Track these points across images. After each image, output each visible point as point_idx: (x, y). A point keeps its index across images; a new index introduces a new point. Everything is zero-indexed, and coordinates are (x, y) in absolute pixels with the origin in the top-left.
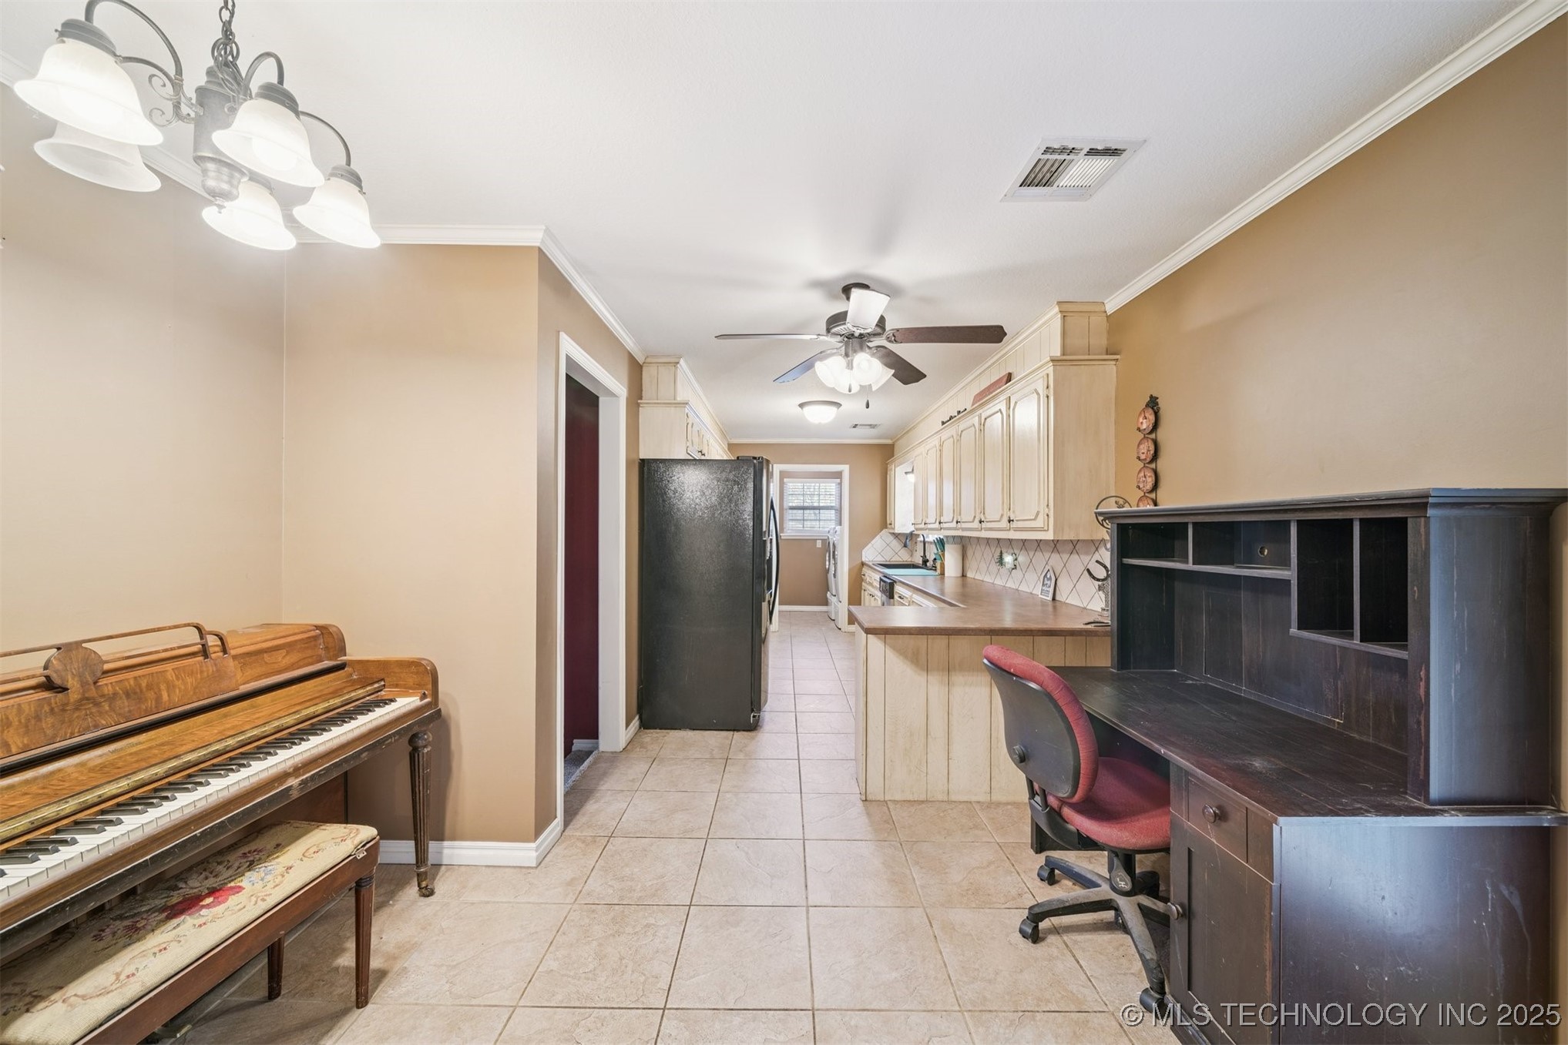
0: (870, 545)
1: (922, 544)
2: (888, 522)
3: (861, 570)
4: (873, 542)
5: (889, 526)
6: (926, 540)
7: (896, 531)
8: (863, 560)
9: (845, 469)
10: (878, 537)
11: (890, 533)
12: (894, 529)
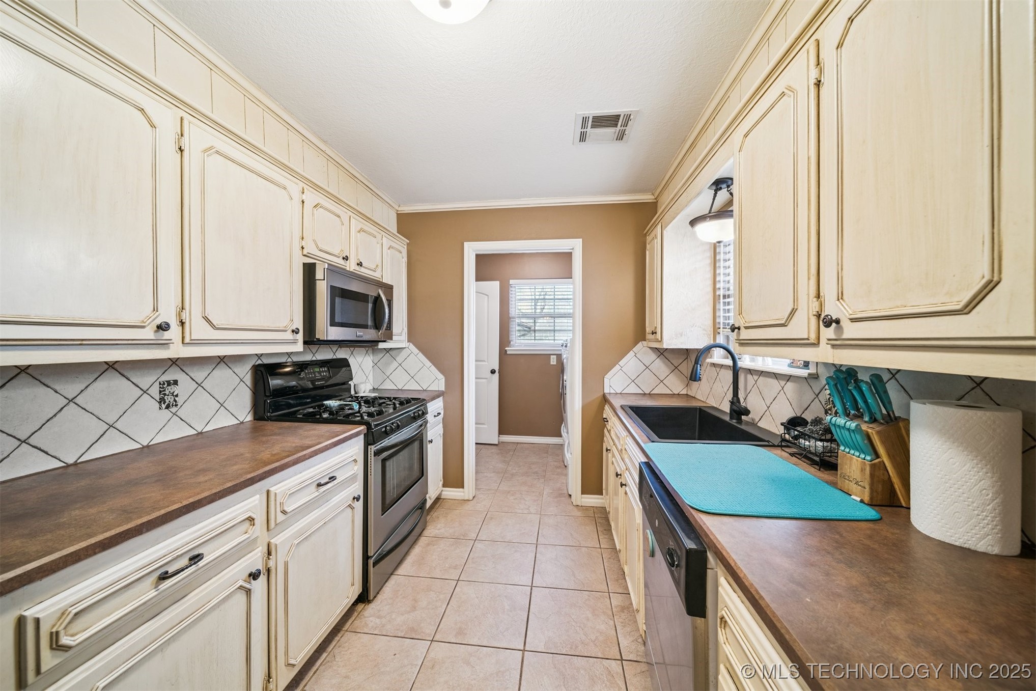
0: (617, 367)
1: (729, 375)
2: (648, 330)
3: (602, 409)
4: (622, 363)
5: (649, 336)
6: (740, 364)
7: (665, 346)
8: (607, 391)
9: (575, 245)
10: (631, 354)
11: (651, 348)
12: (661, 341)
